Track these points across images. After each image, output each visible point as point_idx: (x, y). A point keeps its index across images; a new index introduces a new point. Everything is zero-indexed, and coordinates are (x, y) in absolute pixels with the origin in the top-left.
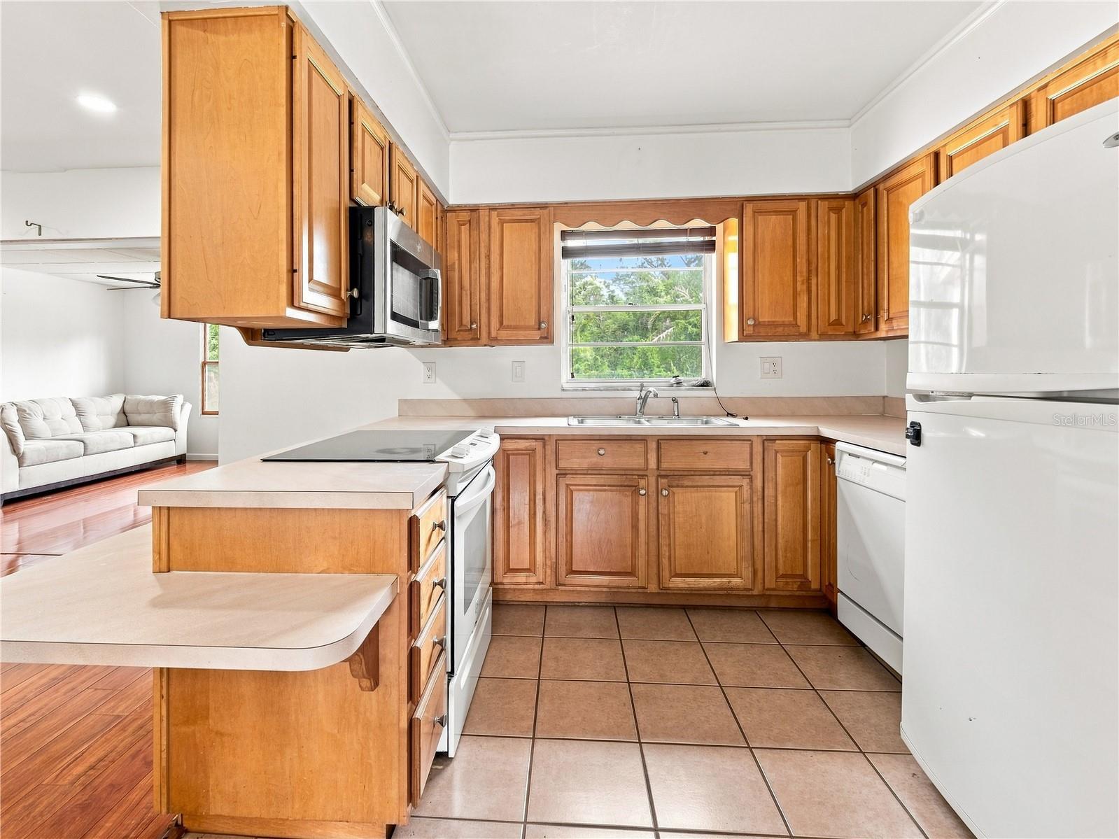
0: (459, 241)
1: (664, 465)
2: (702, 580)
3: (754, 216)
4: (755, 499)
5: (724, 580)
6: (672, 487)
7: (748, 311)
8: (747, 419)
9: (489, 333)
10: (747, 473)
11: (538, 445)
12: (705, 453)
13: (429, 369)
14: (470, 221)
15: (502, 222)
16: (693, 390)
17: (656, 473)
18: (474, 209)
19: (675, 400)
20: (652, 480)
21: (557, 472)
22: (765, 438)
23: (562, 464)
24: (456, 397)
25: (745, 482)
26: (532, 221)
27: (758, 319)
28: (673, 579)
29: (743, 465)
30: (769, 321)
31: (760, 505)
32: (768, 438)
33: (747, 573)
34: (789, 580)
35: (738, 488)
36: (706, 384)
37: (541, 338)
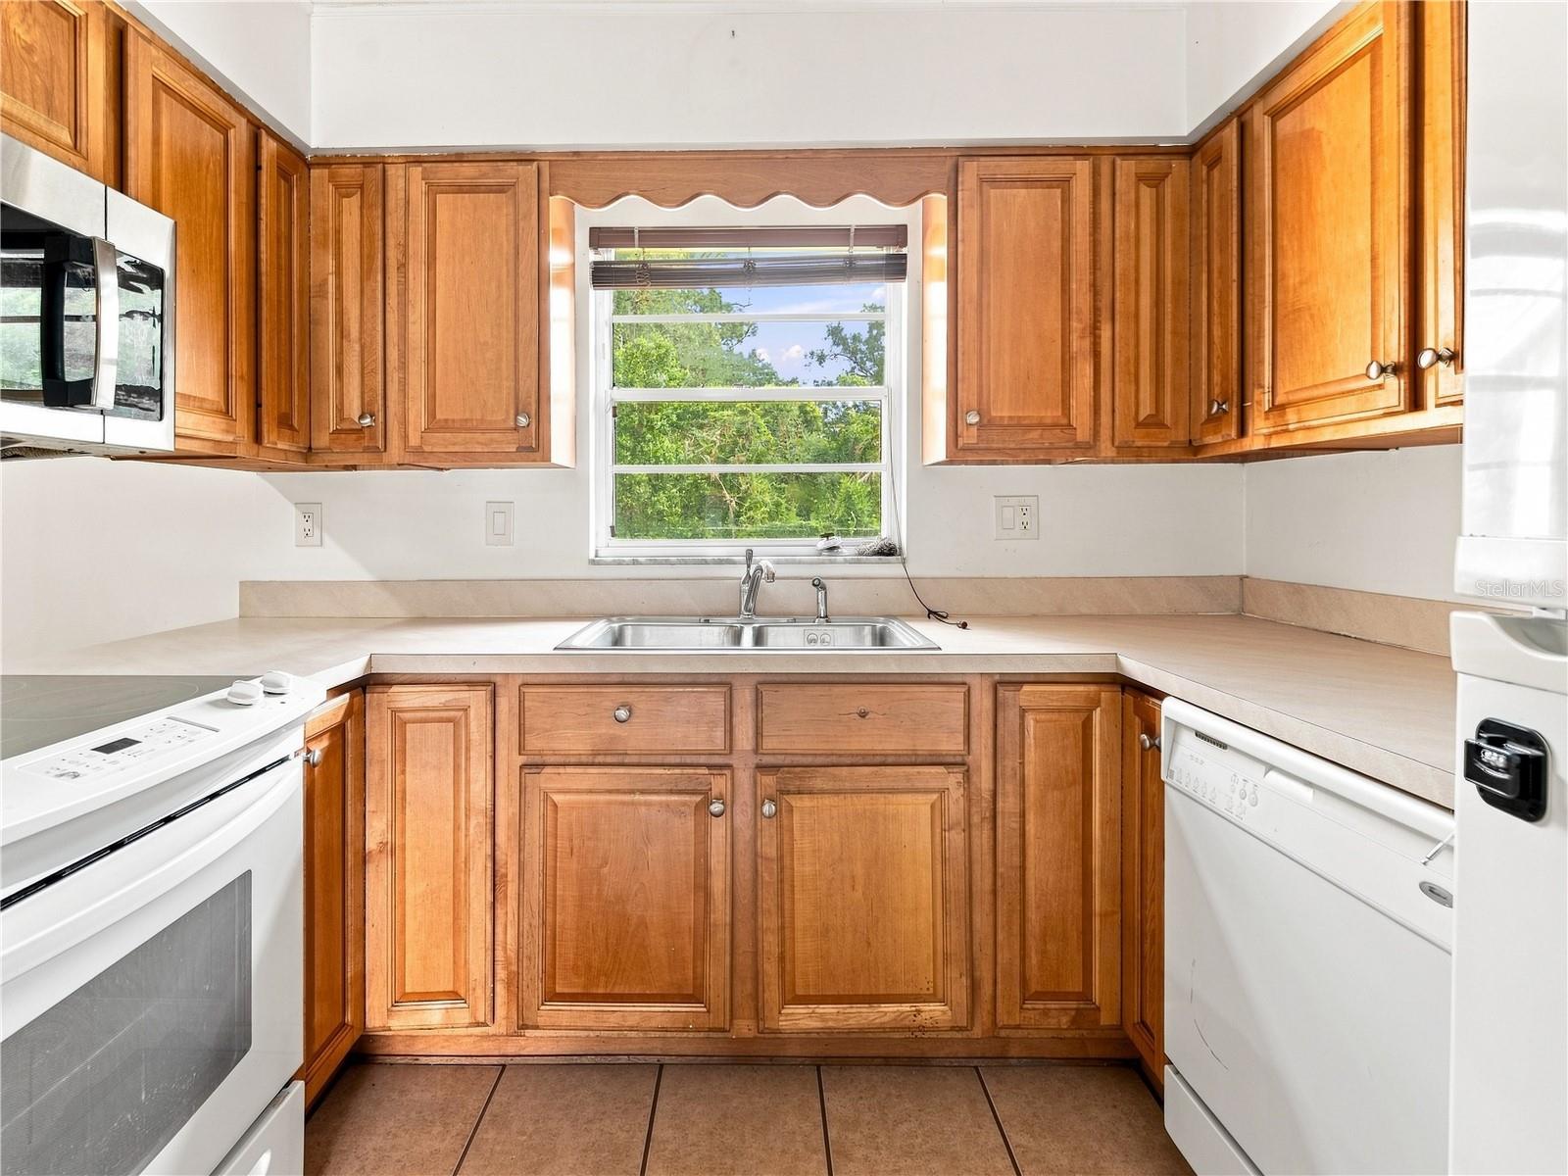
0: (338, 232)
1: (769, 744)
2: (855, 1009)
3: (981, 187)
4: (976, 819)
5: (906, 1007)
6: (788, 793)
7: (968, 395)
8: (964, 626)
9: (405, 437)
10: (959, 759)
11: (477, 699)
12: (863, 715)
13: (307, 517)
14: (361, 187)
15: (433, 190)
16: (858, 562)
17: (754, 760)
18: (373, 162)
19: (819, 584)
20: (744, 777)
21: (522, 759)
22: (997, 678)
23: (534, 743)
24: (367, 577)
25: (953, 780)
26: (500, 189)
27: (989, 412)
28: (789, 1009)
29: (953, 745)
30: (1010, 418)
31: (986, 832)
32: (1007, 678)
33: (959, 991)
34: (1053, 1005)
35: (935, 796)
36: (888, 551)
37: (520, 449)
